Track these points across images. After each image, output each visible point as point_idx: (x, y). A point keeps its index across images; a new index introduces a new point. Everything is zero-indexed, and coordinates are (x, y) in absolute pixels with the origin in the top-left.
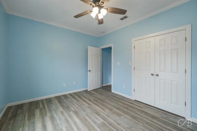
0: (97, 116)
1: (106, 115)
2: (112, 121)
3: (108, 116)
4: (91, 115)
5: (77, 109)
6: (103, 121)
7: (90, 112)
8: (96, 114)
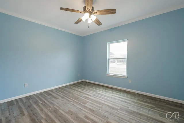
0: (91, 108)
1: (82, 110)
2: (78, 106)
3: (81, 110)
4: (98, 108)
5: (117, 112)
6: (86, 105)
7: (100, 111)
8: (93, 109)
